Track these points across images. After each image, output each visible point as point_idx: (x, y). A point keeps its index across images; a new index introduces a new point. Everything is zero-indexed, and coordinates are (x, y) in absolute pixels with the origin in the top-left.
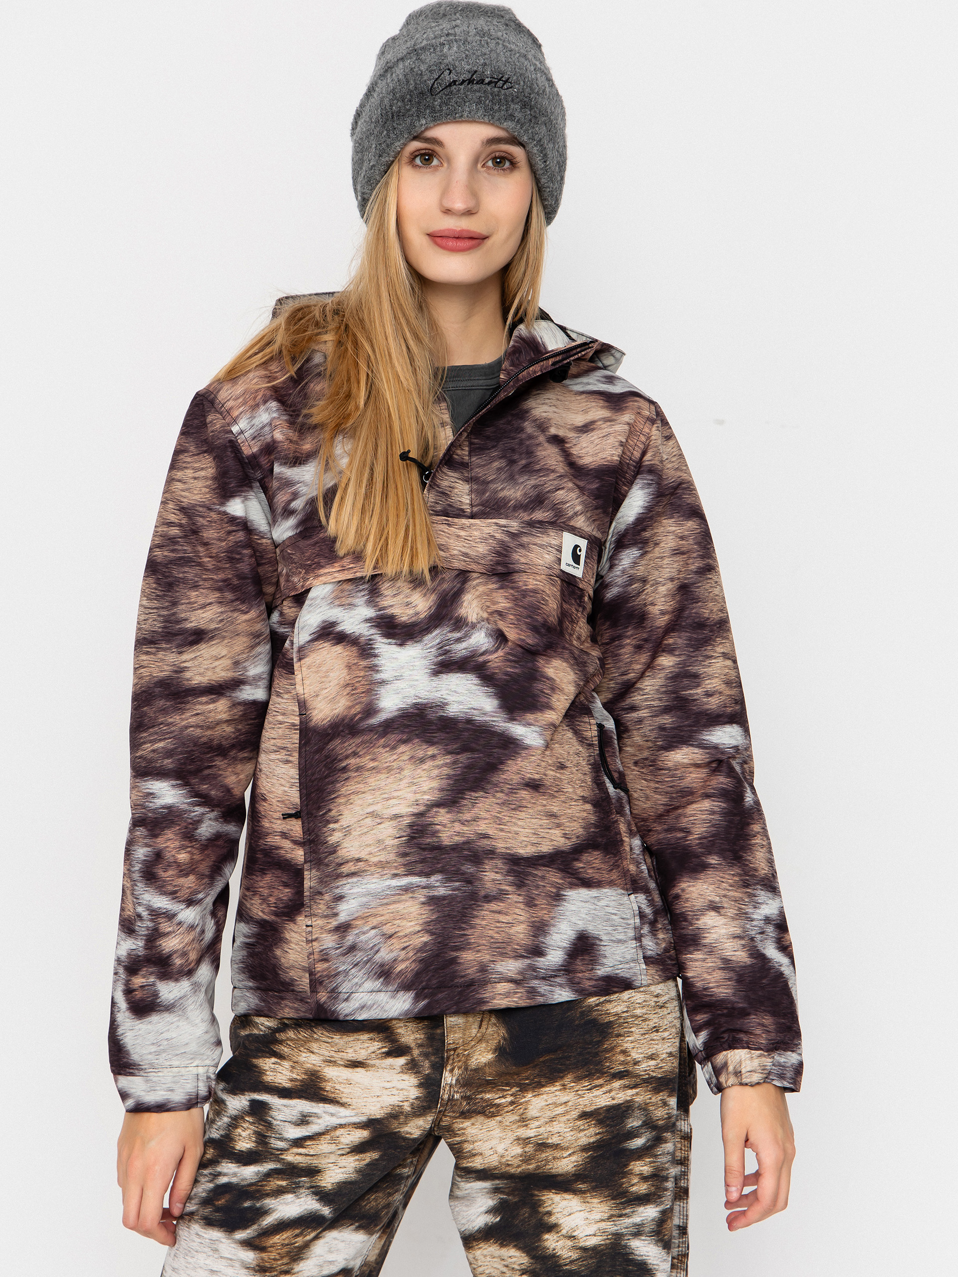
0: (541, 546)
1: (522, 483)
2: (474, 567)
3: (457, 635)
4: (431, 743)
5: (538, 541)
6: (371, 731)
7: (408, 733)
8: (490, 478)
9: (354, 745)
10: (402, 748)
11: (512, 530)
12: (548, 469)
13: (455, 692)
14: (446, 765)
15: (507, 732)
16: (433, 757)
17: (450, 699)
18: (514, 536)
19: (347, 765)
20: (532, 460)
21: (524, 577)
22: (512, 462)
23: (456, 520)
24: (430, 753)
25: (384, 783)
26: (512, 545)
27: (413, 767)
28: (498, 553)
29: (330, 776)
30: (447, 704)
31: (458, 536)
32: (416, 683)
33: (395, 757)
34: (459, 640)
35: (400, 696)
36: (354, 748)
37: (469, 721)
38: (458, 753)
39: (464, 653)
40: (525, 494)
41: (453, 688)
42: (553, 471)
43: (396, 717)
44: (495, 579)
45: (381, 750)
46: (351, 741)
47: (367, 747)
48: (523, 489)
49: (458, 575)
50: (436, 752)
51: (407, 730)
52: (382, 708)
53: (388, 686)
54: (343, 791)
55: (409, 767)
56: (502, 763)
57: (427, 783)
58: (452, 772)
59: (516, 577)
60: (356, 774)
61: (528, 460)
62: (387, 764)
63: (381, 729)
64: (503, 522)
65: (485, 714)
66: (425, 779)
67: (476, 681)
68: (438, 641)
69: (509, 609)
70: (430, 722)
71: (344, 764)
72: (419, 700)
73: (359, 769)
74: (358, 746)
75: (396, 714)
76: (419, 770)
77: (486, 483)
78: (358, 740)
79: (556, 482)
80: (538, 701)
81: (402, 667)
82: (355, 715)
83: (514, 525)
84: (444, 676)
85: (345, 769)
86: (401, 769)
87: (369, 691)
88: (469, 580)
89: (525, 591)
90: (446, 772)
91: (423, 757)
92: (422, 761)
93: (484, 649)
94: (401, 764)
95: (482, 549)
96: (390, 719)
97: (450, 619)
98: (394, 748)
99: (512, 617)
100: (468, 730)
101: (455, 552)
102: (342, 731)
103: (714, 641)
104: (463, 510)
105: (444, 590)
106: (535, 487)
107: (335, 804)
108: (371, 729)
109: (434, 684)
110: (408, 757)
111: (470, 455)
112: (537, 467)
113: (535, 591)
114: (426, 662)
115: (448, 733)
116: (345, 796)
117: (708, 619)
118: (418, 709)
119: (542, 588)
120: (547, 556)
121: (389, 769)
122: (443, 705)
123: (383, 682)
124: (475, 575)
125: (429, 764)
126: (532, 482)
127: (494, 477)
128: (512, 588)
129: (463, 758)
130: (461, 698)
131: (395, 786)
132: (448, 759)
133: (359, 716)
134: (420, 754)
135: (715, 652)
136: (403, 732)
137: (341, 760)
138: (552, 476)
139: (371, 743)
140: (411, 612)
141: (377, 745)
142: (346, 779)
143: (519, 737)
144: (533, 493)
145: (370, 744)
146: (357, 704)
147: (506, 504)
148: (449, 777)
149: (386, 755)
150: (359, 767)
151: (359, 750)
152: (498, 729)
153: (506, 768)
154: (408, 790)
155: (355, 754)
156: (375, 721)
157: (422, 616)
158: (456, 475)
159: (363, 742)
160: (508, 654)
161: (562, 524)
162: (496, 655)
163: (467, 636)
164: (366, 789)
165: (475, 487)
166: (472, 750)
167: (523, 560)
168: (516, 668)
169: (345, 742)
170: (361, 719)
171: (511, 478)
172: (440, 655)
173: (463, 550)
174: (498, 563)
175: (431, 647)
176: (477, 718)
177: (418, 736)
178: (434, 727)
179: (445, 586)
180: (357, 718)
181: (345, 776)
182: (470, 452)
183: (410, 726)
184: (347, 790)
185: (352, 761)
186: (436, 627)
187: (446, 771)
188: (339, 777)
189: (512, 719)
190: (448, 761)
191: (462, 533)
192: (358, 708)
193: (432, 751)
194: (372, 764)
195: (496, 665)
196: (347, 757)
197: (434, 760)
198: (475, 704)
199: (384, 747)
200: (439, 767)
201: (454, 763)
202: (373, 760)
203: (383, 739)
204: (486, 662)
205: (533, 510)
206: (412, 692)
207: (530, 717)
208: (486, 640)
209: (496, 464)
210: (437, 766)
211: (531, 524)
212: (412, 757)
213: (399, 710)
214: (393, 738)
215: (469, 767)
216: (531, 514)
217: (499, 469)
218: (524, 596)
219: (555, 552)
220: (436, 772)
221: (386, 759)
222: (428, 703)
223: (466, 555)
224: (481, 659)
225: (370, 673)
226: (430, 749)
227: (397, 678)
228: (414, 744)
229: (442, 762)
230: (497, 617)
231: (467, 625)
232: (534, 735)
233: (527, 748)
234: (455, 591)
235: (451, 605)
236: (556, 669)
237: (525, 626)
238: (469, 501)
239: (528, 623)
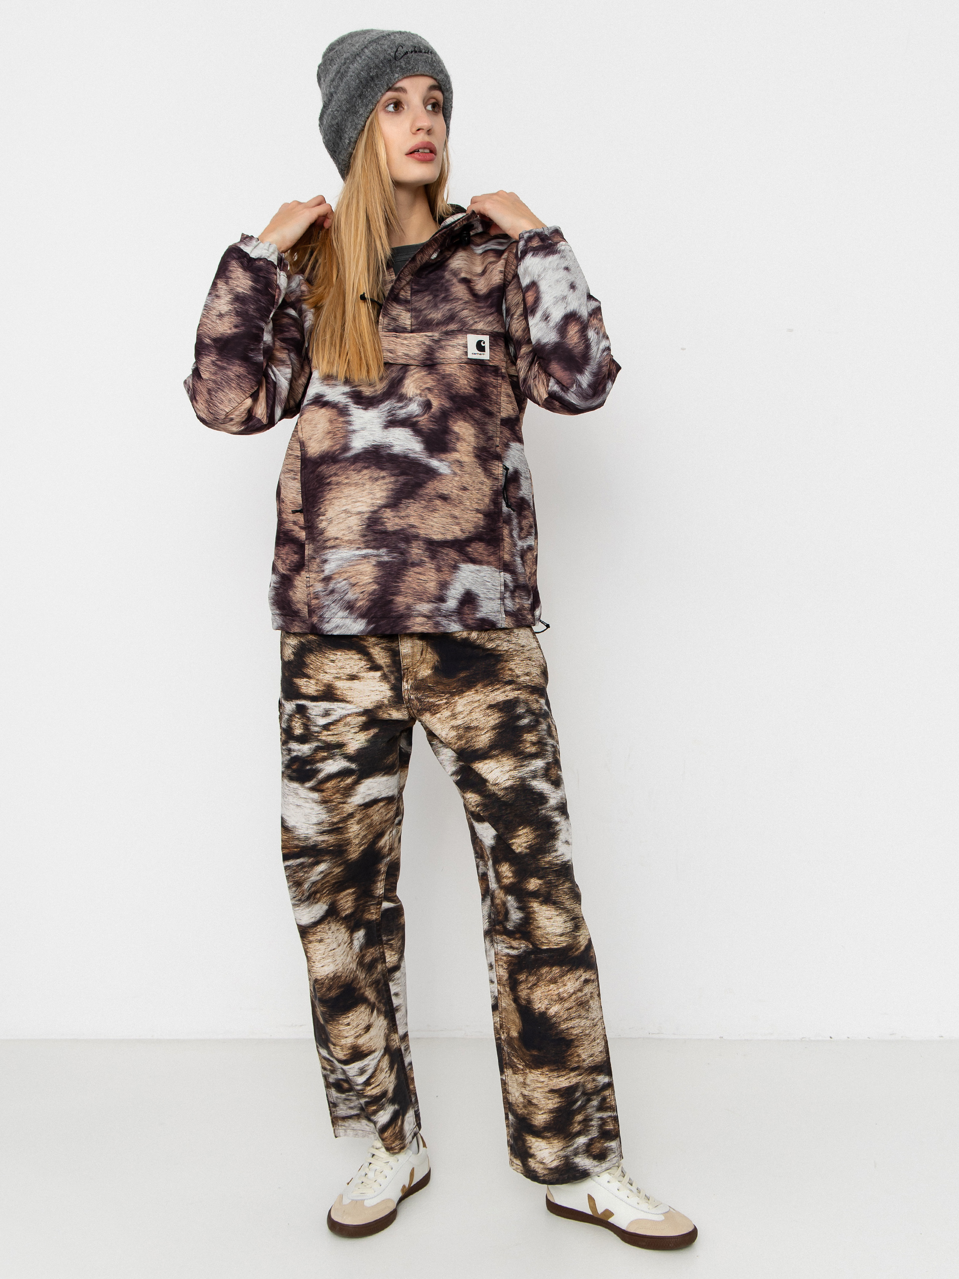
0: (453, 346)
1: (442, 308)
2: (411, 362)
3: (400, 405)
4: (382, 469)
5: (451, 343)
6: (346, 461)
7: (367, 463)
8: (422, 307)
9: (335, 469)
10: (365, 472)
11: (436, 338)
12: (458, 299)
13: (398, 438)
14: (390, 483)
15: (428, 465)
16: (383, 478)
17: (395, 443)
18: (437, 342)
19: (330, 481)
20: (448, 294)
21: (444, 367)
22: (436, 296)
23: (402, 335)
24: (381, 475)
25: (353, 492)
26: (434, 347)
27: (371, 483)
28: (427, 353)
29: (321, 487)
30: (392, 446)
31: (402, 344)
32: (374, 432)
33: (360, 477)
34: (401, 408)
35: (364, 440)
36: (335, 471)
37: (406, 457)
38: (398, 476)
39: (404, 416)
40: (443, 315)
41: (397, 436)
42: (461, 299)
43: (361, 452)
44: (426, 368)
45: (351, 472)
46: (334, 466)
47: (343, 470)
48: (442, 312)
49: (401, 368)
50: (385, 475)
51: (367, 461)
52: (353, 447)
53: (357, 434)
54: (328, 497)
55: (369, 483)
56: (425, 483)
57: (379, 493)
58: (393, 487)
59: (438, 367)
60: (336, 487)
61: (446, 294)
62: (355, 481)
63: (352, 460)
64: (429, 334)
65: (415, 453)
66: (378, 491)
67: (411, 433)
68: (388, 407)
69: (434, 386)
70: (382, 457)
72: (376, 443)
73: (338, 484)
74: (337, 470)
75: (361, 450)
76: (374, 485)
77: (421, 311)
78: (337, 466)
79: (462, 306)
80: (448, 447)
81: (366, 423)
82: (335, 451)
83: (436, 335)
84: (391, 429)
85: (329, 483)
86: (364, 484)
87: (345, 437)
88: (409, 371)
89: (444, 375)
90: (390, 487)
91: (377, 477)
92: (377, 479)
93: (416, 414)
94: (364, 481)
95: (417, 351)
96: (358, 454)
97: (396, 395)
98: (360, 471)
99: (436, 391)
100: (404, 462)
101: (400, 353)
102: (327, 460)
104: (406, 328)
105: (393, 378)
106: (450, 310)
107: (323, 505)
108: (346, 460)
109: (385, 434)
110: (368, 477)
111: (411, 296)
112: (451, 298)
113: (450, 375)
114: (380, 420)
115: (393, 463)
116: (330, 500)
118: (375, 448)
119: (454, 373)
120: (457, 352)
121: (356, 484)
122: (390, 447)
123: (354, 431)
124: (412, 367)
125: (380, 482)
126: (448, 307)
127: (425, 306)
128: (436, 374)
129: (402, 479)
130: (401, 443)
131: (359, 494)
132: (392, 479)
133: (339, 451)
134: (376, 475)
136: (365, 462)
137: (325, 478)
138: (460, 302)
140: (372, 390)
141: (349, 470)
142: (330, 489)
143: (436, 468)
144: (448, 314)
145: (345, 469)
146: (337, 444)
147: (432, 323)
148: (392, 490)
149: (356, 475)
150: (338, 482)
151: (338, 472)
152: (423, 462)
153: (428, 486)
154: (368, 497)
155: (335, 475)
156: (349, 454)
157: (379, 393)
158: (401, 308)
159: (341, 467)
160: (431, 417)
161: (467, 331)
162: (423, 418)
163: (406, 405)
164: (342, 496)
165: (414, 314)
166: (407, 474)
167: (442, 356)
168: (435, 425)
169: (329, 467)
170: (340, 454)
171: (435, 306)
172: (389, 416)
173: (405, 352)
174: (427, 359)
175: (383, 412)
176: (411, 455)
177: (374, 465)
178: (384, 460)
179: (394, 375)
180: (337, 453)
181: (330, 487)
182: (412, 293)
183: (369, 458)
184: (330, 496)
185: (334, 479)
186: (387, 399)
187: (391, 486)
188: (326, 488)
189: (432, 457)
190: (392, 480)
191: (405, 342)
192: (338, 447)
193: (383, 474)
194: (346, 481)
195: (423, 423)
196: (331, 476)
197: (384, 480)
198: (410, 447)
199: (354, 470)
200: (386, 484)
201: (396, 481)
202: (346, 478)
203: (353, 466)
204: (417, 422)
205: (448, 324)
206: (372, 438)
207: (443, 456)
208: (418, 408)
209: (426, 299)
211: (447, 333)
212: (371, 477)
213: (363, 448)
214: (359, 465)
215: (405, 484)
216: (446, 327)
217: (429, 301)
218: (443, 378)
219: (462, 348)
220: (385, 487)
221: (354, 478)
222: (381, 445)
223: (407, 355)
224: (415, 420)
225: (346, 425)
227: (363, 429)
228: (371, 470)
229: (389, 481)
230: (427, 392)
231: (407, 399)
232: (445, 467)
233: (440, 474)
234: (400, 377)
235: (397, 386)
236: (460, 426)
237: (443, 397)
238: (410, 323)
239: (445, 395)
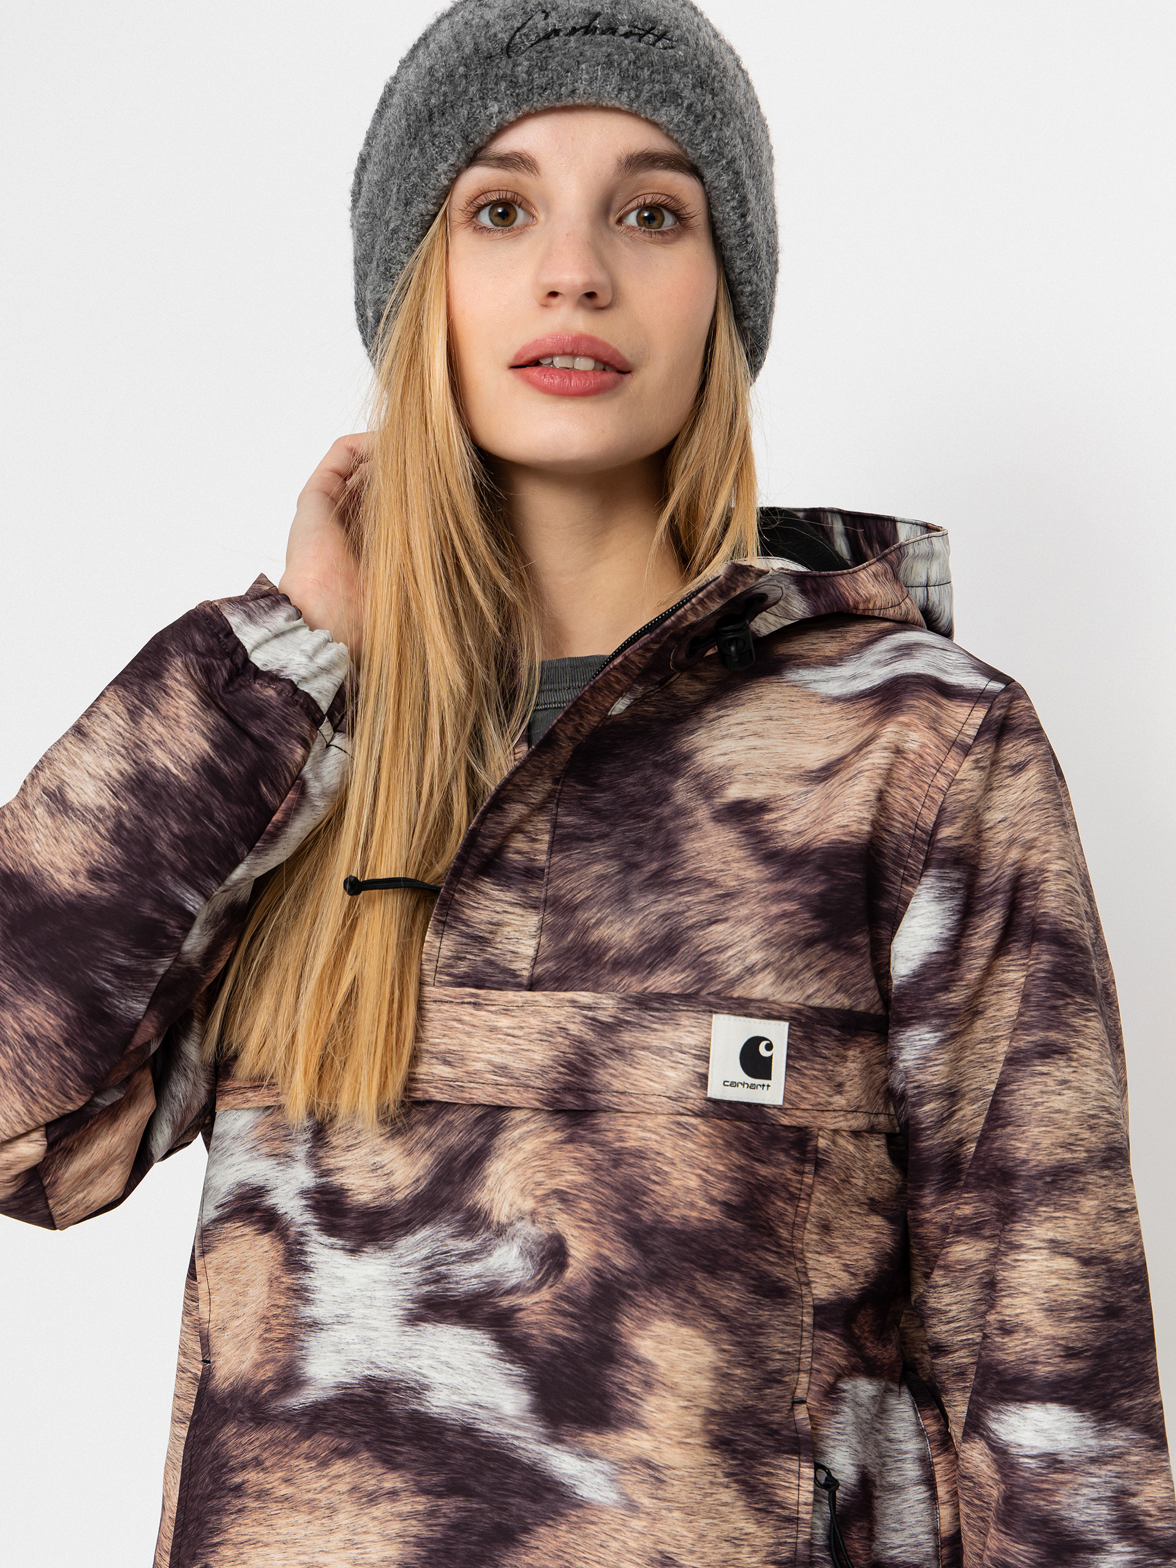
0: (659, 1051)
1: (642, 909)
2: (513, 1096)
3: (466, 1245)
4: (391, 1463)
5: (653, 1040)
6: (288, 1421)
7: (349, 1436)
8: (581, 897)
9: (257, 1443)
10: (339, 1467)
11: (603, 1016)
12: (700, 880)
13: (447, 1364)
14: (413, 1515)
15: (542, 1466)
16: (393, 1494)
17: (435, 1377)
18: (606, 1029)
19: (243, 1483)
20: (671, 860)
21: (619, 1123)
22: (631, 866)
23: (494, 994)
24: (388, 1485)
25: (303, 1533)
26: (598, 1051)
27: (354, 1509)
28: (571, 1067)
29: (214, 1498)
30: (426, 1388)
31: (493, 1029)
32: (373, 1334)
33: (324, 1482)
34: (467, 1257)
35: (343, 1358)
36: (257, 1451)
37: (468, 1431)
38: (440, 1495)
39: (474, 1285)
40: (642, 933)
41: (444, 1355)
42: (711, 884)
43: (331, 1400)
44: (561, 1120)
45: (301, 1463)
46: (254, 1436)
47: (279, 1453)
48: (640, 923)
49: (480, 1119)
50: (399, 1485)
51: (348, 1431)
52: (310, 1379)
53: (323, 1334)
54: (233, 1533)
55: (349, 1507)
56: (526, 1530)
57: (379, 1546)
58: (426, 1534)
59: (602, 1120)
60: (256, 1504)
61: (664, 862)
62: (310, 1496)
63: (305, 1420)
64: (585, 997)
65: (500, 1419)
66: (375, 1538)
67: (491, 1347)
68: (425, 1252)
69: (581, 1187)
70: (391, 1421)
71: (238, 1480)
72: (376, 1372)
73: (262, 1495)
74: (264, 1447)
75: (332, 1393)
76: (365, 1518)
77: (572, 909)
78: (264, 1436)
79: (711, 908)
80: (612, 1408)
81: (351, 1299)
82: (264, 1383)
83: (607, 1005)
84: (428, 1328)
85: (238, 1490)
86: (333, 1510)
87: (290, 1340)
88: (503, 1130)
89: (619, 1152)
90: (414, 1531)
91: (375, 1492)
92: (372, 1498)
93: (513, 1281)
94: (335, 1498)
95: (541, 1055)
96: (323, 1403)
97: (457, 1210)
98: (324, 1464)
99: (586, 1205)
100: (463, 1449)
101: (479, 1066)
102: (241, 1411)
103: (1033, 1212)
104: (513, 974)
105: (450, 1148)
106: (666, 917)
107: (217, 1557)
108: (289, 1418)
109: (407, 1341)
110: (348, 1487)
111: (551, 852)
112: (679, 874)
113: (640, 1154)
114: (395, 1294)
115: (424, 1449)
116: (235, 1545)
117: (1025, 1162)
118: (373, 1390)
119: (656, 1146)
120: (671, 1073)
121: (312, 1506)
122: (419, 1390)
123: (314, 1325)
124: (518, 1116)
125: (384, 1508)
126: (662, 908)
127: (588, 893)
128: (593, 1143)
129: (450, 1506)
130: (456, 1380)
131: (320, 1542)
132: (421, 1503)
133: (270, 1387)
134: (370, 1484)
135: (1032, 1237)
136: (342, 1435)
137: (232, 1470)
138: (707, 894)
139: (286, 1446)
140: (380, 1184)
141: (296, 1453)
142: (240, 1511)
143: (566, 1480)
144: (659, 931)
145: (283, 1447)
146: (268, 1362)
147: (600, 957)
148: (420, 1542)
149: (311, 1475)
150: (262, 1491)
151: (265, 1455)
152: (525, 1457)
153: (533, 1543)
154: (344, 1555)
155: (257, 1463)
156: (297, 1401)
157: (400, 1196)
158: (509, 896)
159: (273, 1442)
160: (562, 1297)
161: (712, 999)
162: (535, 1298)
163: (484, 1250)
164: (272, 1539)
165: (549, 919)
166: (467, 1493)
167: (617, 1085)
168: (573, 1329)
169: (242, 1435)
170: (275, 1395)
171: (622, 898)
172: (427, 1282)
173: (498, 1059)
174: (568, 1088)
175: (408, 1264)
176: (484, 1427)
177: (368, 1446)
178: (400, 1433)
179: (453, 1139)
180: (266, 1390)
181: (238, 1503)
182: (552, 843)
183: (355, 1422)
184: (238, 1534)
185: (252, 1476)
186: (424, 1223)
187: (415, 1528)
188: (229, 1503)
189: (555, 1439)
190: (420, 1508)
191: (504, 1022)
192: (268, 1372)
193: (392, 1481)
194: (284, 1490)
195: (533, 1318)
196: (244, 1467)
197: (394, 1501)
198: (484, 1398)
199: (308, 1458)
200: (402, 1517)
201: (432, 1513)
202: (287, 1481)
203: (308, 1443)
204: (514, 1310)
205: (652, 968)
206: (367, 1353)
207: (592, 1439)
208: (520, 1263)
209: (597, 868)
210: (400, 1515)
211: (644, 1002)
212: (354, 1489)
213: (339, 1386)
214: (324, 1442)
215: (458, 1527)
216: (646, 978)
217: (602, 878)
218: (617, 1163)
219: (690, 1061)
220: (396, 1527)
221: (308, 1483)
222: (391, 1381)
223: (502, 1070)
224: (505, 1302)
225: (295, 1302)
226: (389, 1476)
227: (341, 1320)
228: (360, 1462)
229: (408, 1508)
230: (555, 1205)
231: (488, 1227)
232: (600, 1479)
233: (580, 1504)
234: (473, 1148)
235: (463, 1179)
236: (659, 1339)
237: (610, 1230)
238: (531, 952)
239: (616, 1222)
